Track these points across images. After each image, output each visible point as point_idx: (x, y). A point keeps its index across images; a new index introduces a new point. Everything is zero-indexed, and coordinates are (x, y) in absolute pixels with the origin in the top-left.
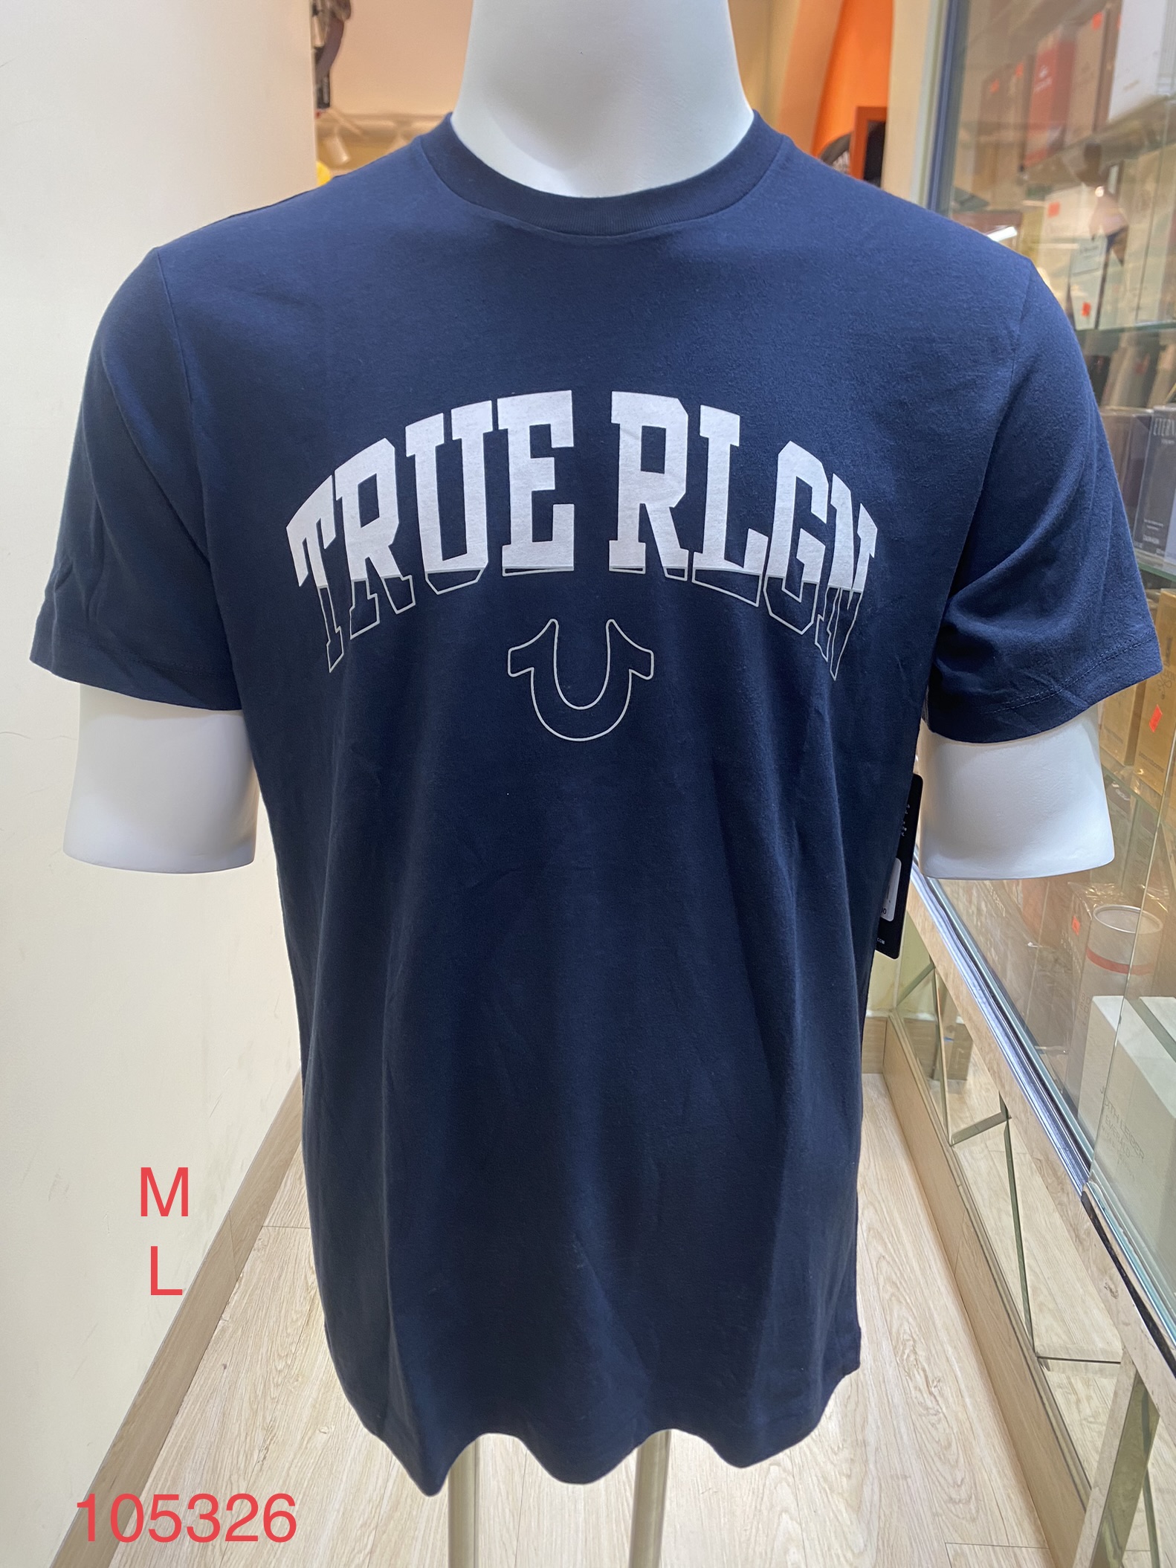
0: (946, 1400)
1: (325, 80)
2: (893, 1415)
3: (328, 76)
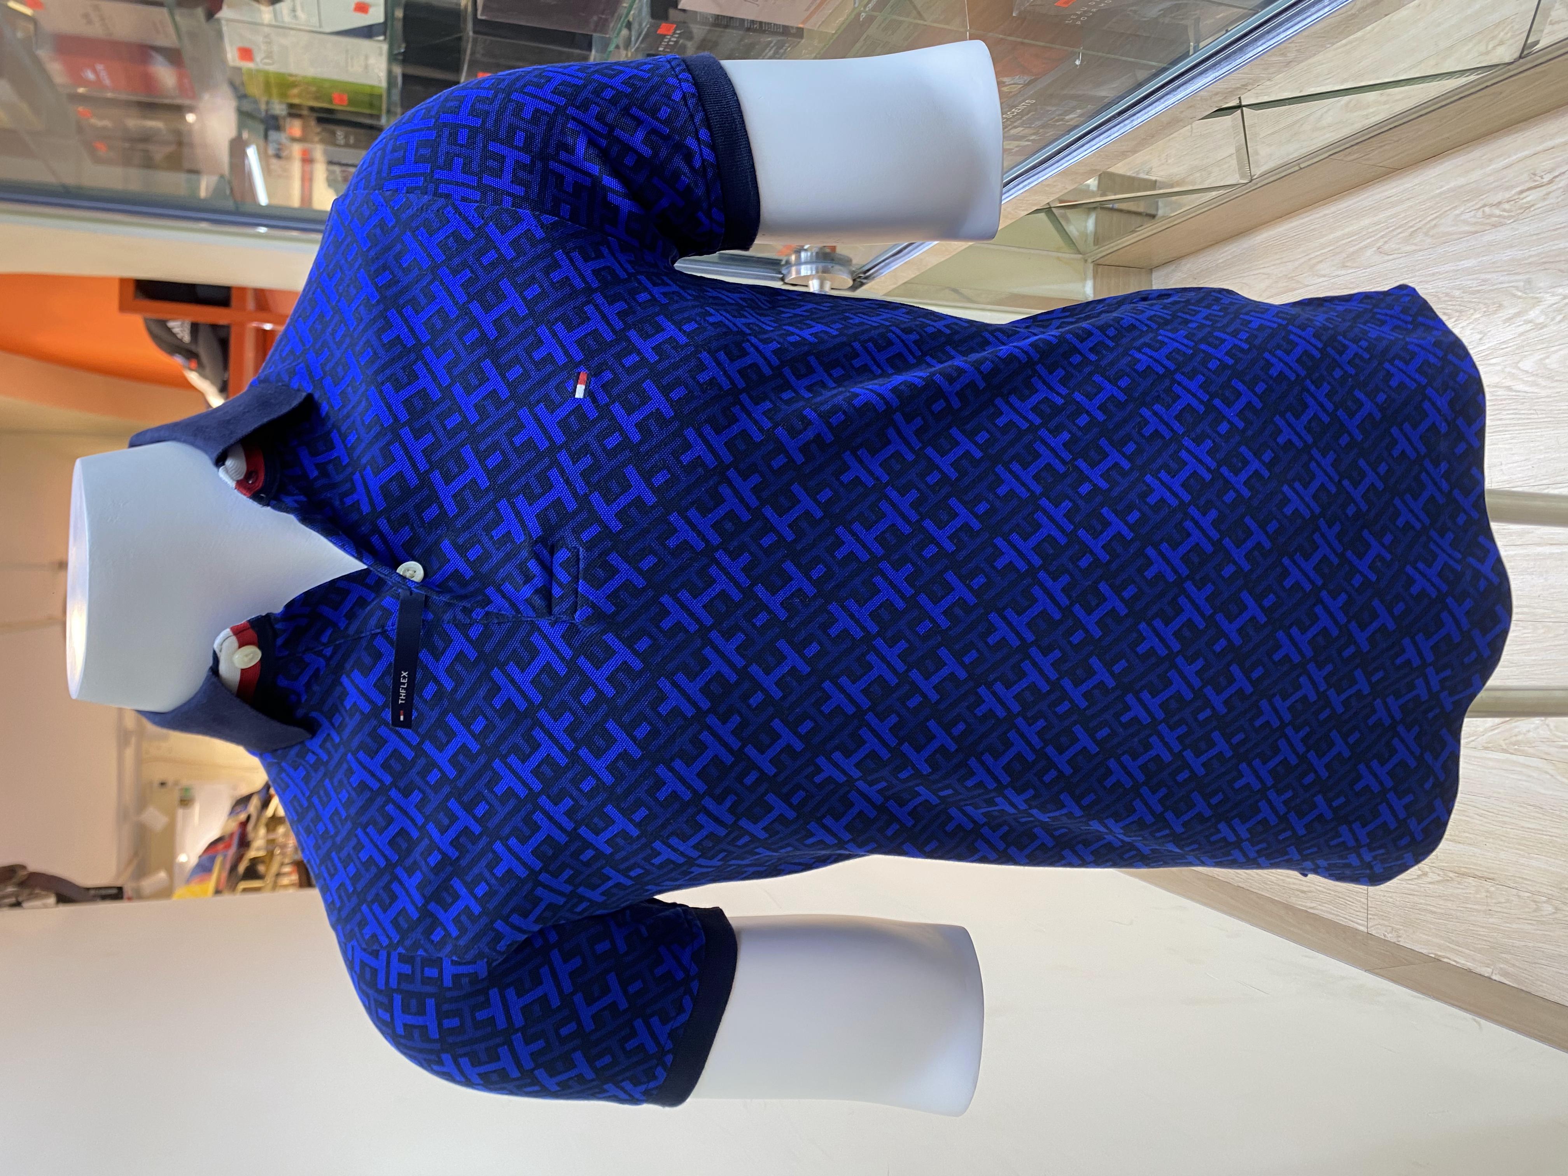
0: (1559, 165)
1: (92, 892)
3: (88, 889)
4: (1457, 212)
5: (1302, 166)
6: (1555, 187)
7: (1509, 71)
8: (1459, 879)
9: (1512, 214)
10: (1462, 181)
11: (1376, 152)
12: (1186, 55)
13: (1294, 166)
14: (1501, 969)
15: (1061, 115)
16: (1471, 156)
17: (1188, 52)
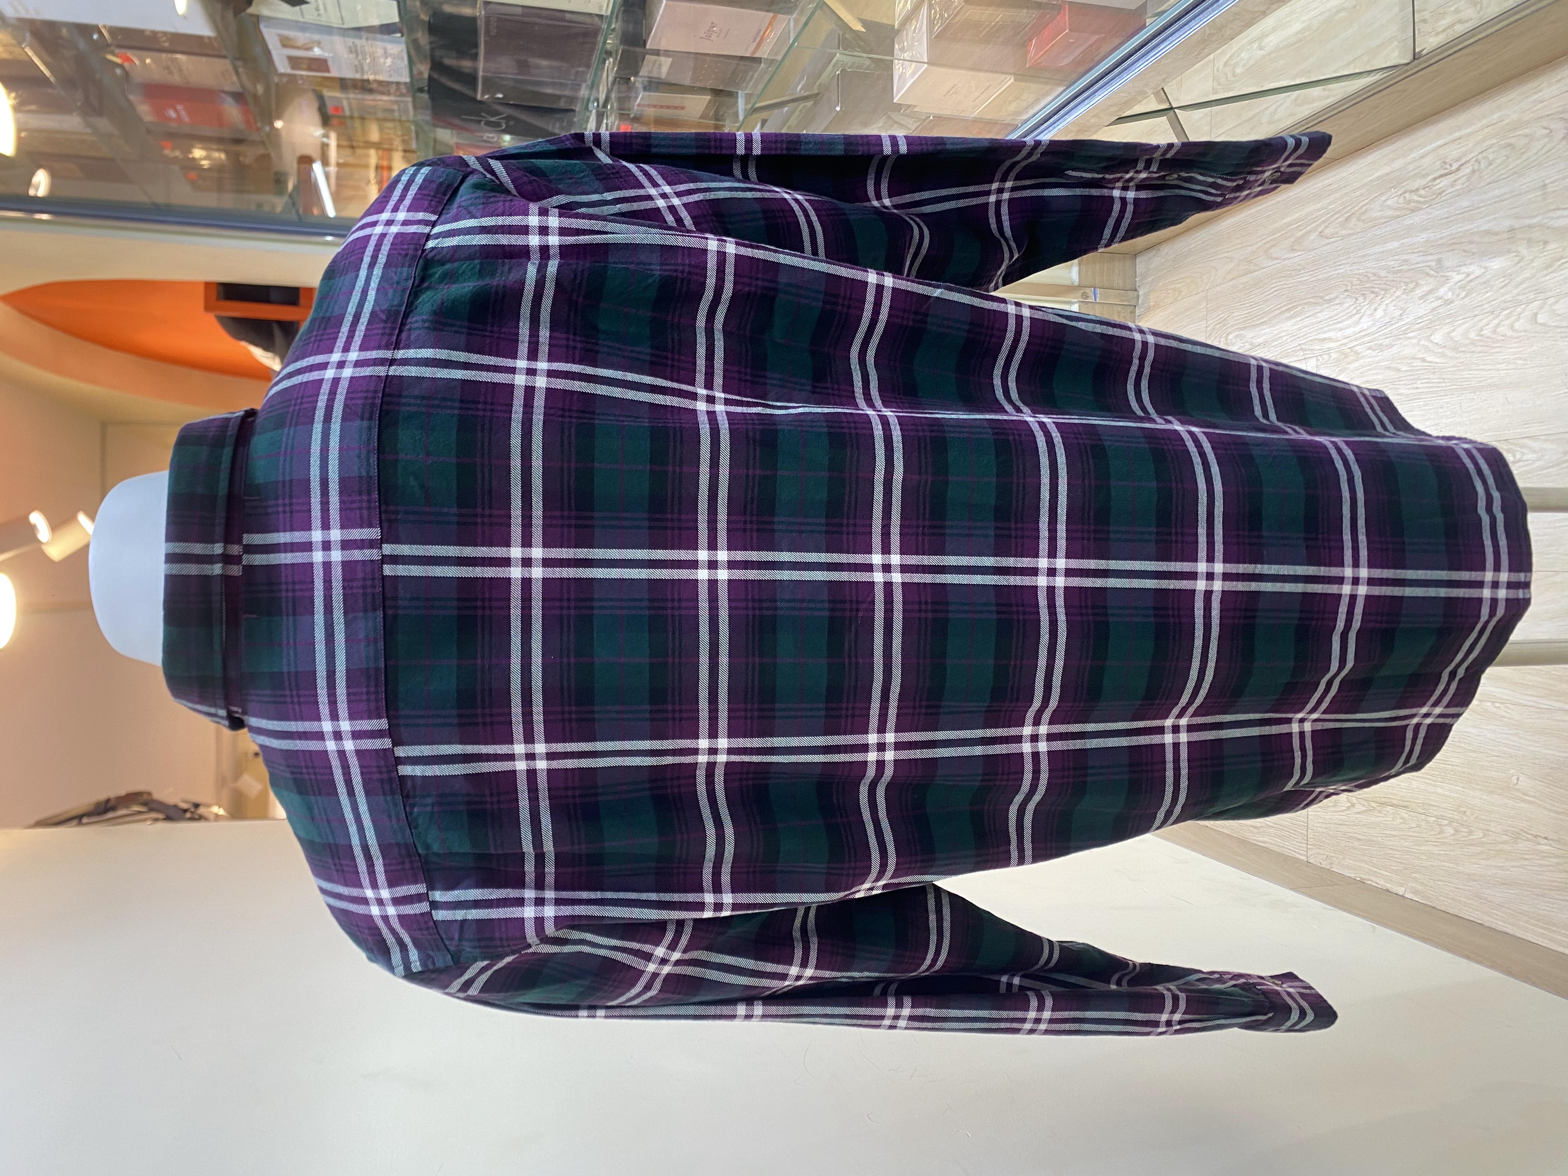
0: (1465, 154)
2: (1481, 205)
4: (1384, 198)
6: (1461, 175)
7: (1407, 71)
8: (1379, 808)
9: (1427, 199)
10: (1387, 169)
16: (1395, 146)
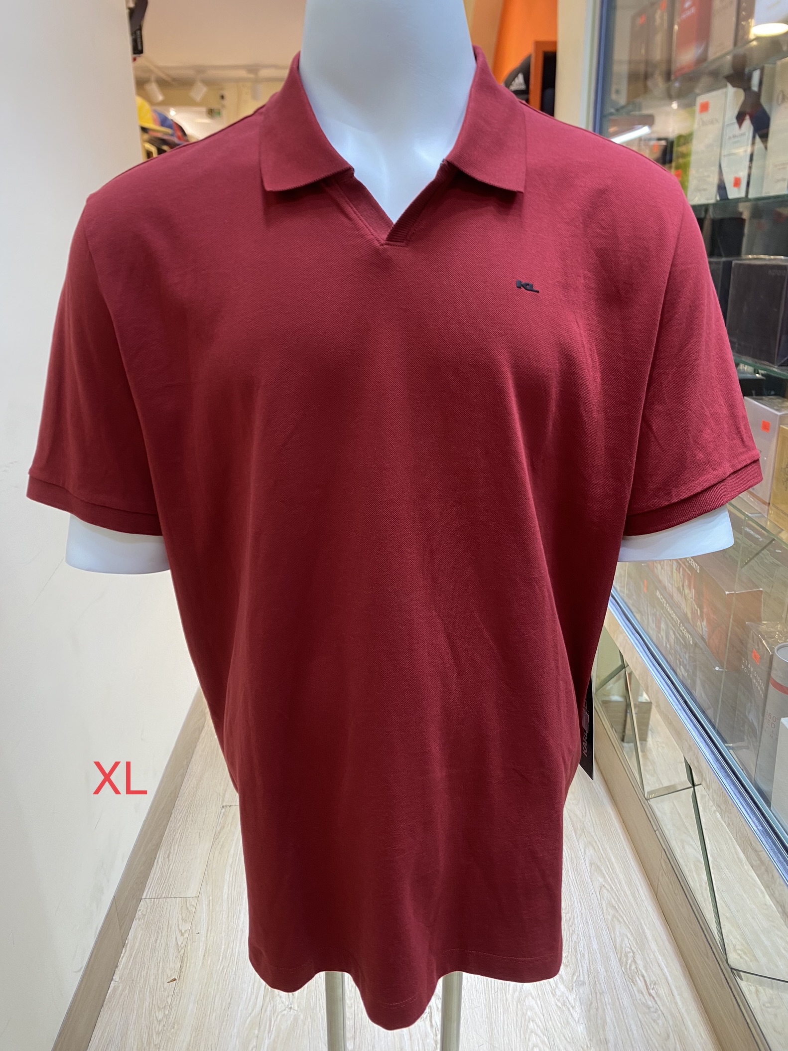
0: (661, 999)
1: (138, 32)
2: (625, 1015)
3: (140, 29)
4: (629, 935)
5: (657, 832)
6: (646, 997)
7: (722, 962)
8: (179, 957)
9: (628, 970)
10: (650, 938)
11: (667, 879)
12: (724, 741)
13: (656, 827)
14: (118, 987)
15: (683, 662)
16: (667, 943)
17: (727, 743)
